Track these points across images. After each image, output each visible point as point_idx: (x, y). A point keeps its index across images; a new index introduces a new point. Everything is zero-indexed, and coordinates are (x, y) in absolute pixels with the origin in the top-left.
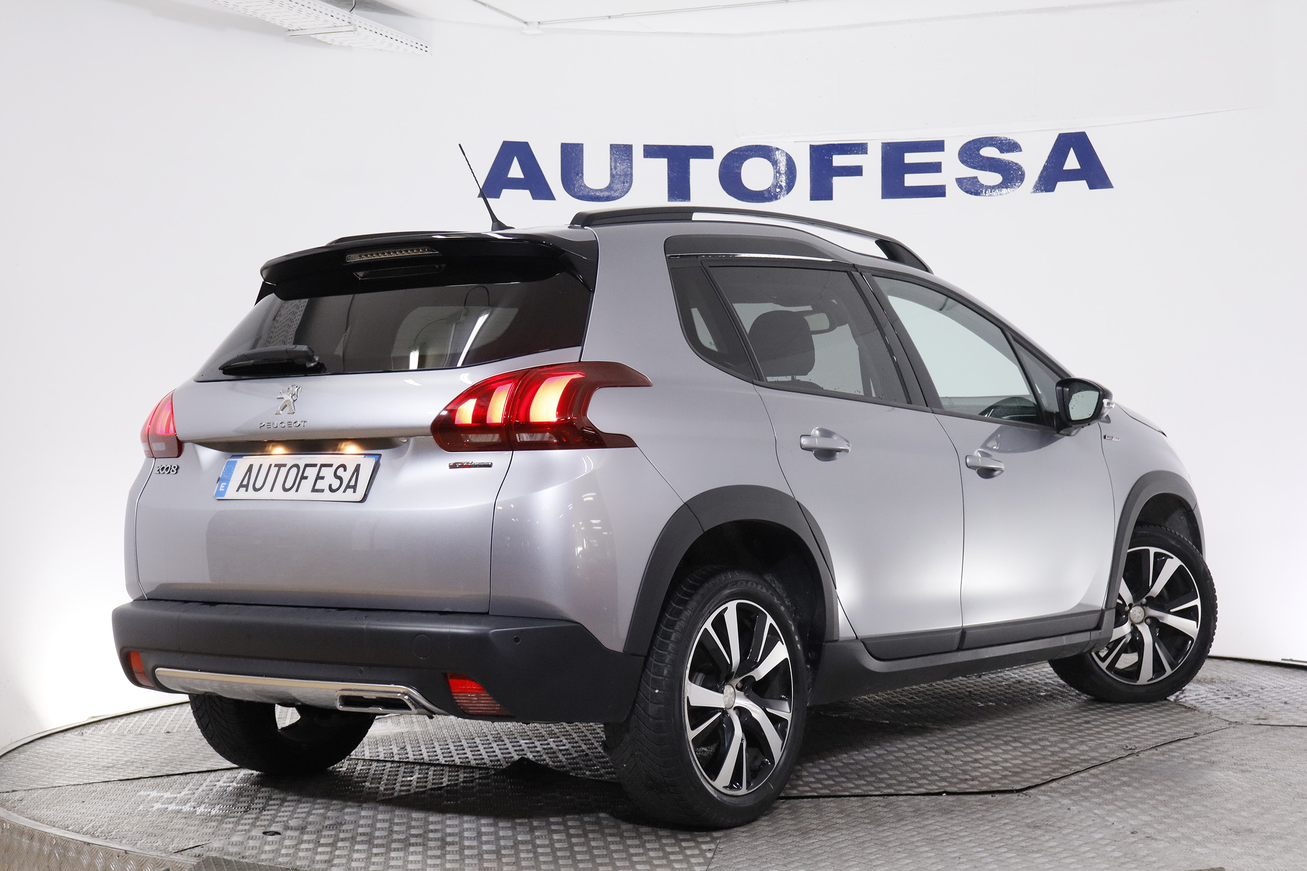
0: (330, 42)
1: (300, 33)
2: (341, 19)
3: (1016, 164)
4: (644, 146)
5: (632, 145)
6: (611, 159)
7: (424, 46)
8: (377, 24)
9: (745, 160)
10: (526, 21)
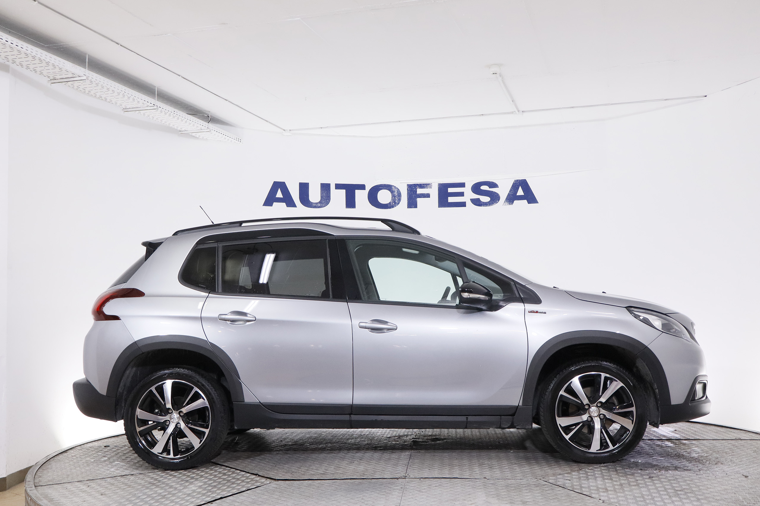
0: (198, 137)
1: (185, 132)
2: (204, 126)
7: (239, 139)
8: (220, 129)
10: (284, 129)
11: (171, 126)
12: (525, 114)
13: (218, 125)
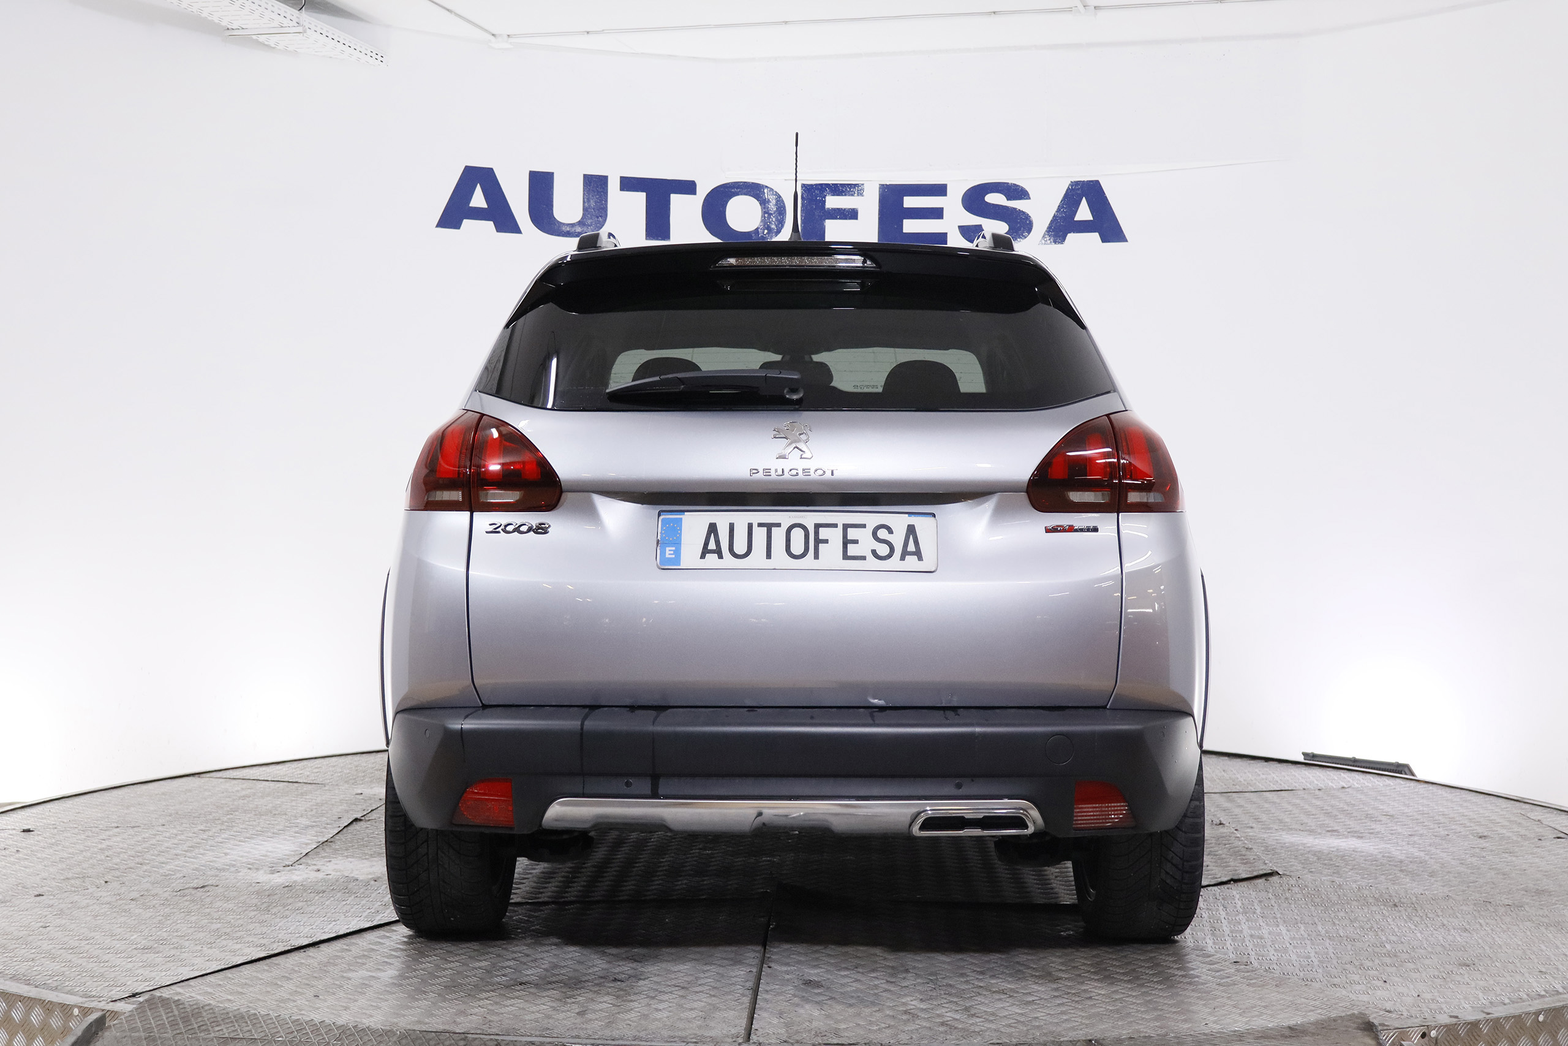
0: (274, 46)
1: (241, 32)
2: (288, 18)
3: (1024, 213)
4: (621, 177)
5: (607, 176)
6: (584, 191)
7: (380, 55)
8: (328, 27)
9: (730, 199)
10: (494, 33)
11: (204, 15)
12: (1101, 14)
13: (324, 17)
